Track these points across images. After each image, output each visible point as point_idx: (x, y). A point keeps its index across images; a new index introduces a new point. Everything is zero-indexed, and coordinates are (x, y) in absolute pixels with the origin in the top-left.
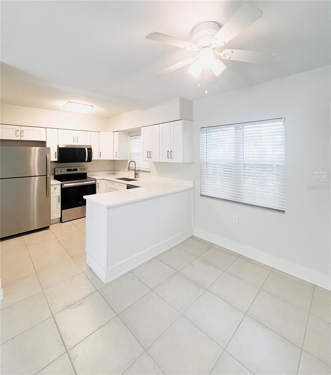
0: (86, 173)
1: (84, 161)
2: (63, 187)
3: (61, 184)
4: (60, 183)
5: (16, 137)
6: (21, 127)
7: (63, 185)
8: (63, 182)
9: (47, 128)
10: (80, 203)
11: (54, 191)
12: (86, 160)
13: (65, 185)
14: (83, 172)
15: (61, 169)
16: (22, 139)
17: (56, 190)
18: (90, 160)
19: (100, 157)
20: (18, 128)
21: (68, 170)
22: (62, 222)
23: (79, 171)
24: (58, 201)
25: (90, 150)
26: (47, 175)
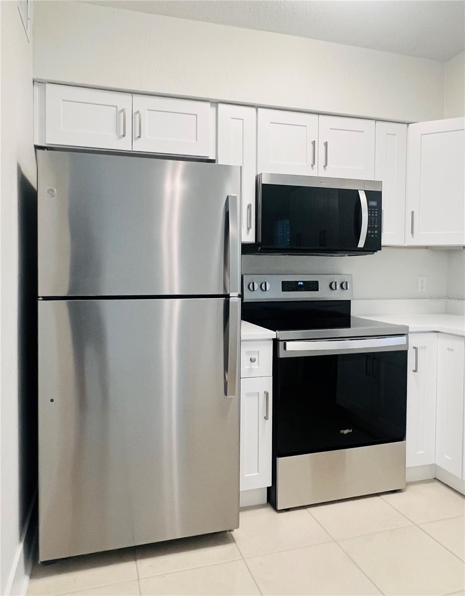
0: (349, 301)
1: (350, 248)
2: (282, 354)
3: (276, 342)
4: (272, 334)
5: (120, 137)
6: (137, 98)
7: (281, 344)
8: (282, 335)
9: (220, 106)
10: (346, 432)
11: (251, 370)
12: (361, 244)
13: (291, 346)
14: (338, 295)
15: (262, 278)
16: (139, 147)
17: (255, 365)
18: (374, 245)
19: (412, 232)
20: (124, 101)
21: (288, 286)
22: (279, 508)
23: (323, 294)
24: (262, 413)
25: (375, 197)
26: (227, 296)
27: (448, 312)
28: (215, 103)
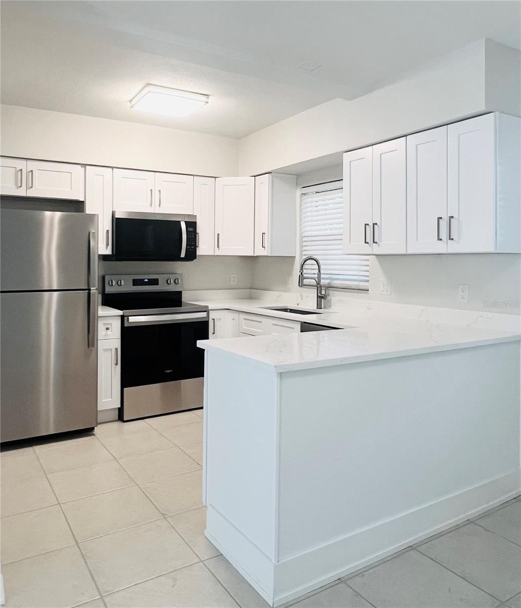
0: (181, 292)
1: (178, 258)
2: (126, 325)
3: (122, 317)
4: (120, 312)
5: (17, 188)
6: (29, 162)
7: (126, 318)
8: (127, 312)
9: (87, 167)
10: (168, 371)
11: (106, 335)
12: (183, 255)
13: (132, 319)
14: (172, 288)
15: (118, 277)
16: (32, 193)
17: (109, 332)
18: (192, 255)
19: (218, 247)
20: (21, 164)
21: (136, 282)
22: (125, 419)
23: (161, 287)
24: (114, 362)
25: (192, 226)
26: (89, 290)
27: (250, 298)
28: (84, 165)
